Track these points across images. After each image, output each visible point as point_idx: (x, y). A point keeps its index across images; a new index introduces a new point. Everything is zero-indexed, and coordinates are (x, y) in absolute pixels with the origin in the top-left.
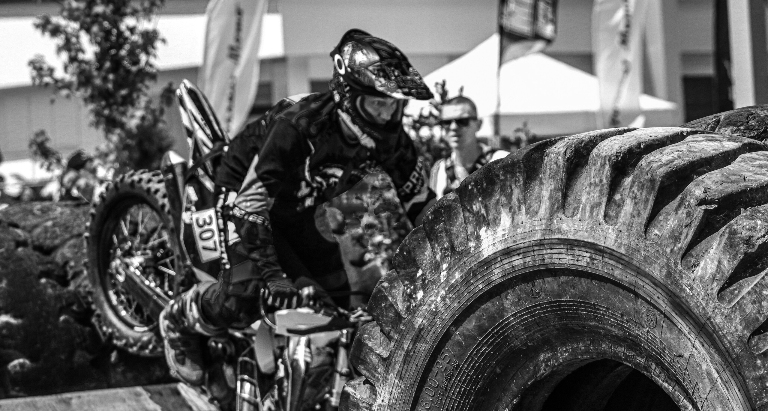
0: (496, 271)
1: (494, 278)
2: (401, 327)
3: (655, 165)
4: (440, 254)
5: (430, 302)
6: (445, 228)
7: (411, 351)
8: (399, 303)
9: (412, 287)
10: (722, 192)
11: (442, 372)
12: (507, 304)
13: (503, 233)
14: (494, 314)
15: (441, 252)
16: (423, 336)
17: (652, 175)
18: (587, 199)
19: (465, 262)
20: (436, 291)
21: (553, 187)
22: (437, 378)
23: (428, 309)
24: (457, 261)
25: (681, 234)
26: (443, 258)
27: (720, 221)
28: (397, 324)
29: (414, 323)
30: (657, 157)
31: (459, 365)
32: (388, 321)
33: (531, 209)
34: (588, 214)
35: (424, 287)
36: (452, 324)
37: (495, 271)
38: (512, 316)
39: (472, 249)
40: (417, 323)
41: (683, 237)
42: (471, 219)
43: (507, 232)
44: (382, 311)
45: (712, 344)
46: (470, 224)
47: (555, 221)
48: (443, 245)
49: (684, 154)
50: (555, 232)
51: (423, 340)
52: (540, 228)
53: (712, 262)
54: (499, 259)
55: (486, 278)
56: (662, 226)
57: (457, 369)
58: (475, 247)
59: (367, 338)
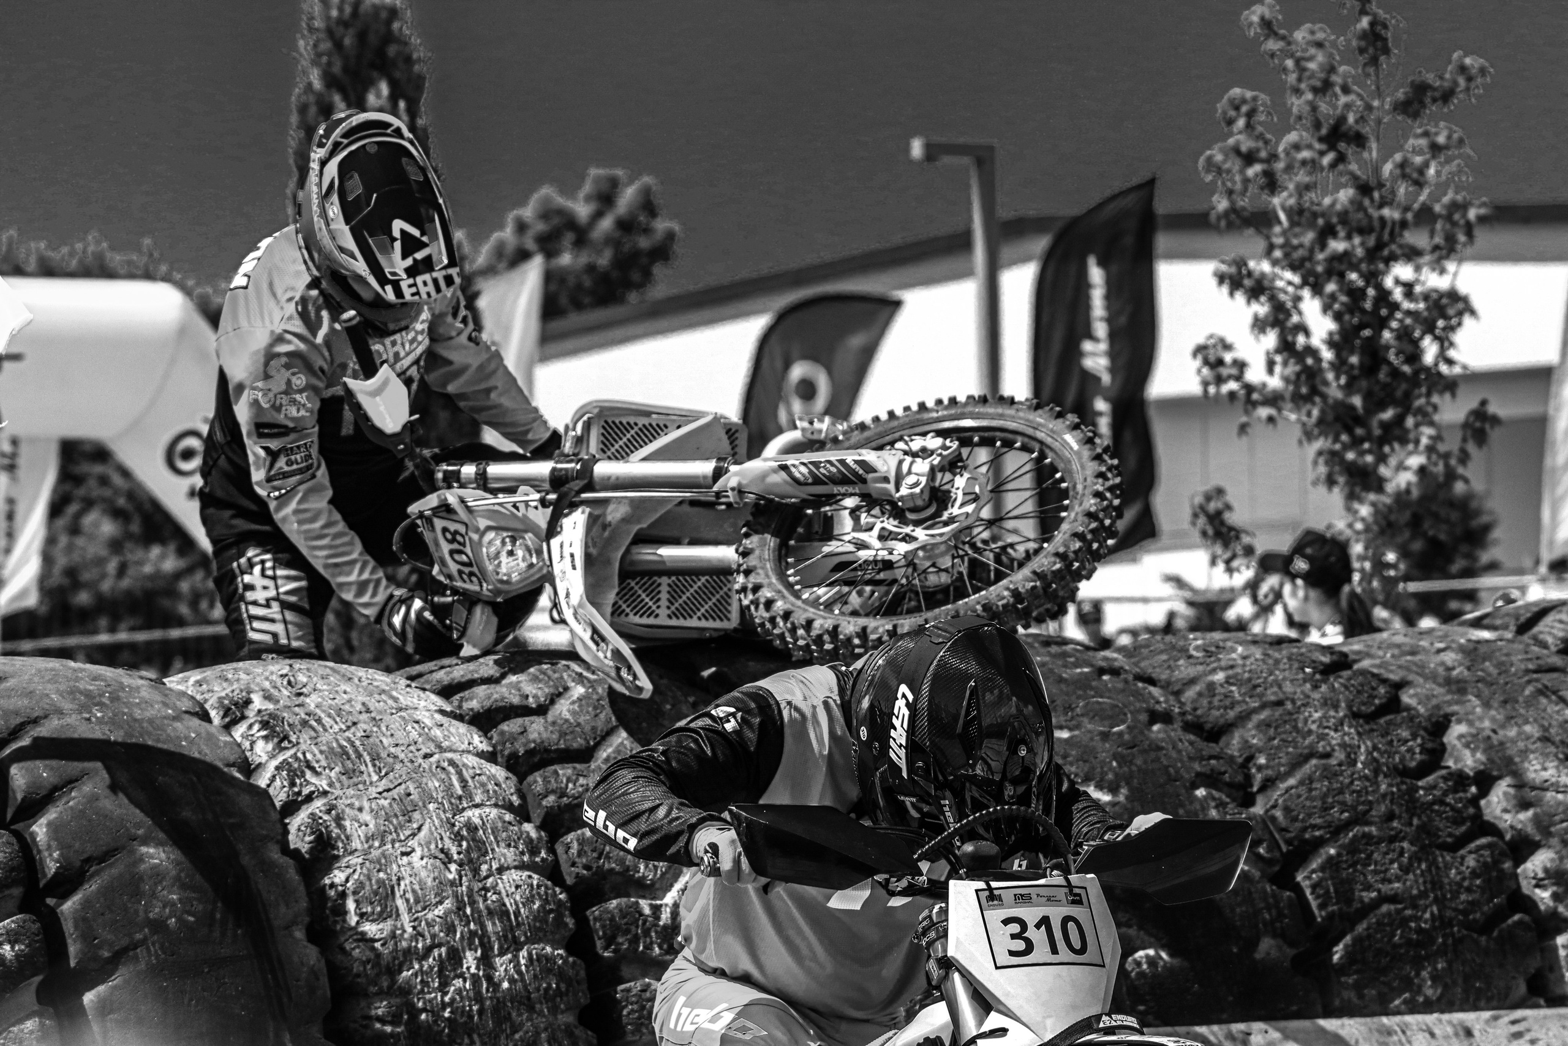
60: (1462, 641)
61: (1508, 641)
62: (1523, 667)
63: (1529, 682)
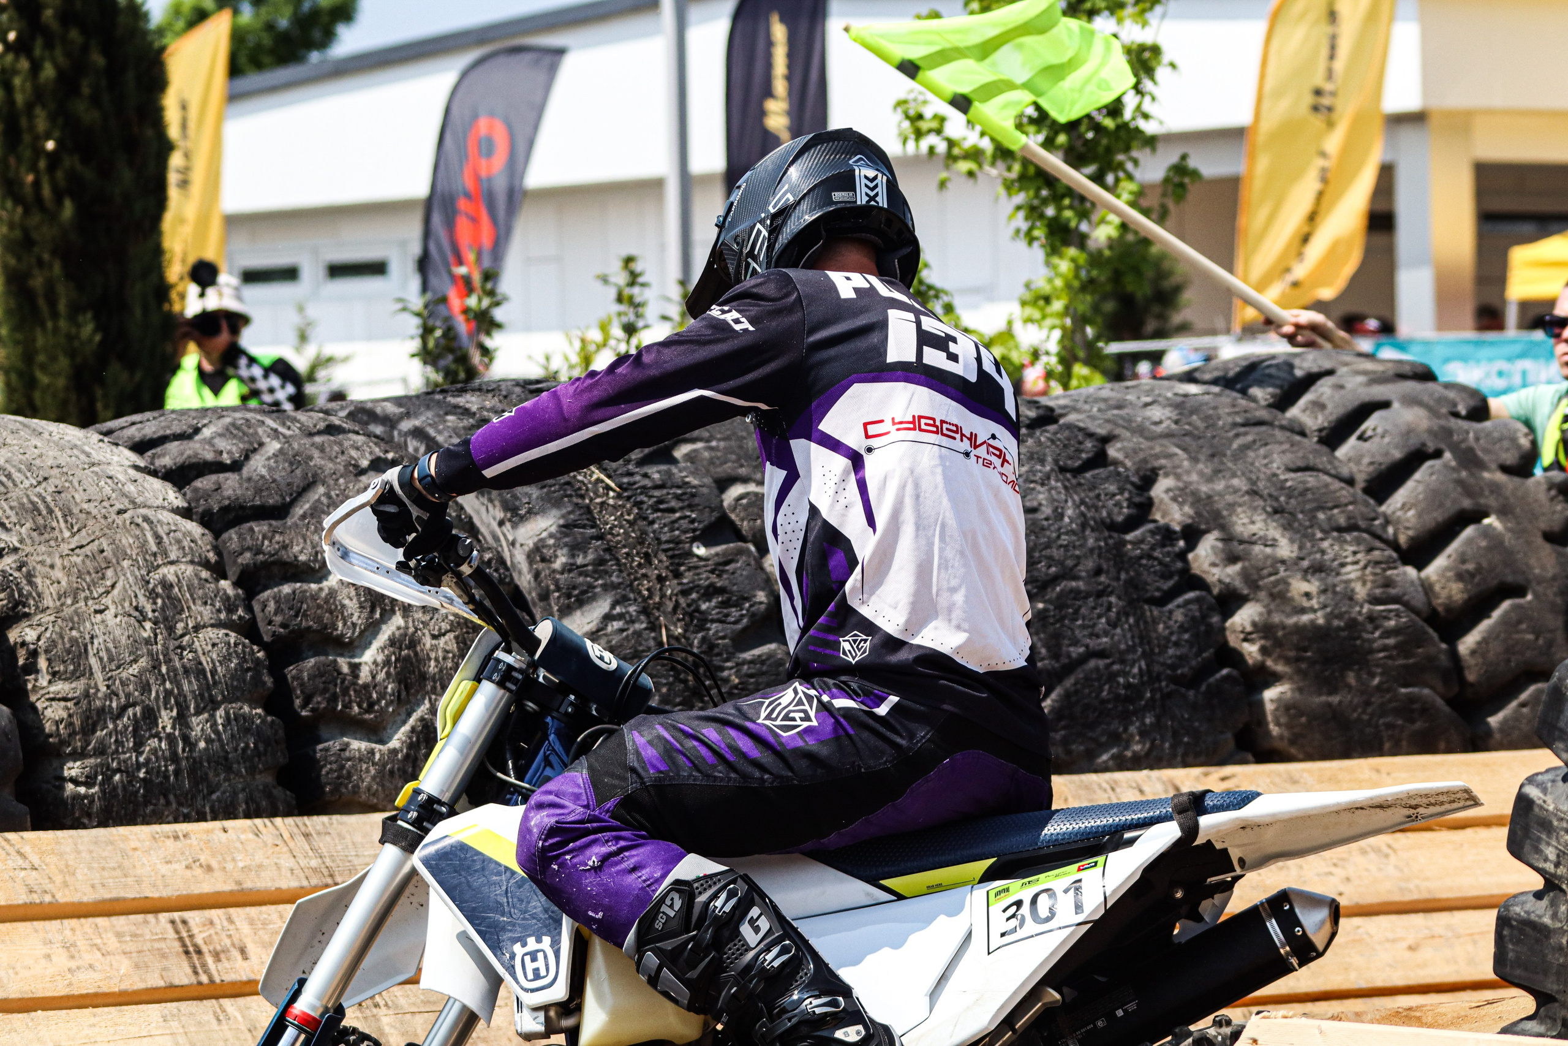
60: (1169, 395)
61: (1216, 395)
62: (1230, 420)
63: (1237, 435)
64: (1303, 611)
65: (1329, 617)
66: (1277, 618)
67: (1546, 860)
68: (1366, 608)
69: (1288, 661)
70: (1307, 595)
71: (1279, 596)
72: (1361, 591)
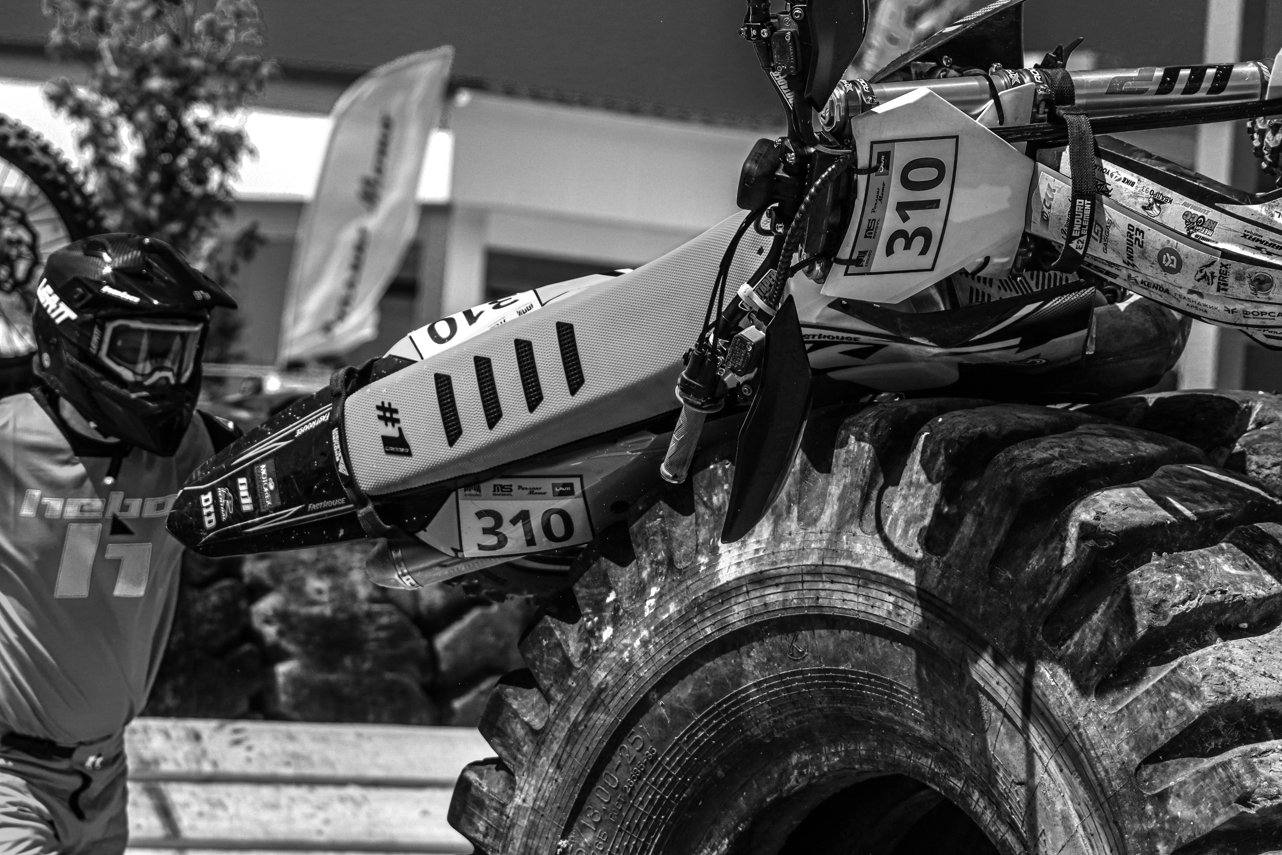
0: (737, 609)
1: (732, 619)
2: (570, 682)
3: (1020, 465)
4: (649, 569)
5: (621, 647)
6: (662, 528)
7: (580, 723)
8: (570, 643)
9: (596, 619)
10: (1124, 521)
11: (627, 765)
12: (748, 665)
13: (756, 547)
14: (724, 679)
15: (651, 567)
16: (603, 701)
17: (1013, 481)
18: (901, 508)
19: (688, 588)
20: (634, 630)
21: (848, 480)
22: (618, 773)
23: (618, 658)
24: (675, 584)
25: (1048, 583)
26: (653, 576)
27: (1115, 569)
28: (564, 677)
29: (592, 679)
30: (1025, 452)
31: (656, 756)
32: (549, 669)
33: (808, 513)
34: (899, 532)
35: (616, 621)
36: (653, 688)
37: (735, 607)
38: (755, 685)
39: (703, 568)
40: (597, 678)
41: (1051, 588)
42: (707, 517)
43: (764, 546)
44: (542, 652)
45: (1077, 770)
46: (704, 525)
47: (844, 537)
48: (656, 556)
49: (1069, 453)
50: (842, 555)
51: (603, 708)
52: (819, 545)
53: (1094, 634)
54: (745, 589)
55: (719, 617)
56: (1019, 565)
57: (652, 762)
58: (707, 564)
59: (510, 694)
64: (313, 603)
65: (335, 611)
66: (293, 607)
67: (477, 831)
68: (365, 607)
69: (298, 642)
70: (320, 592)
71: (297, 590)
72: (363, 592)
